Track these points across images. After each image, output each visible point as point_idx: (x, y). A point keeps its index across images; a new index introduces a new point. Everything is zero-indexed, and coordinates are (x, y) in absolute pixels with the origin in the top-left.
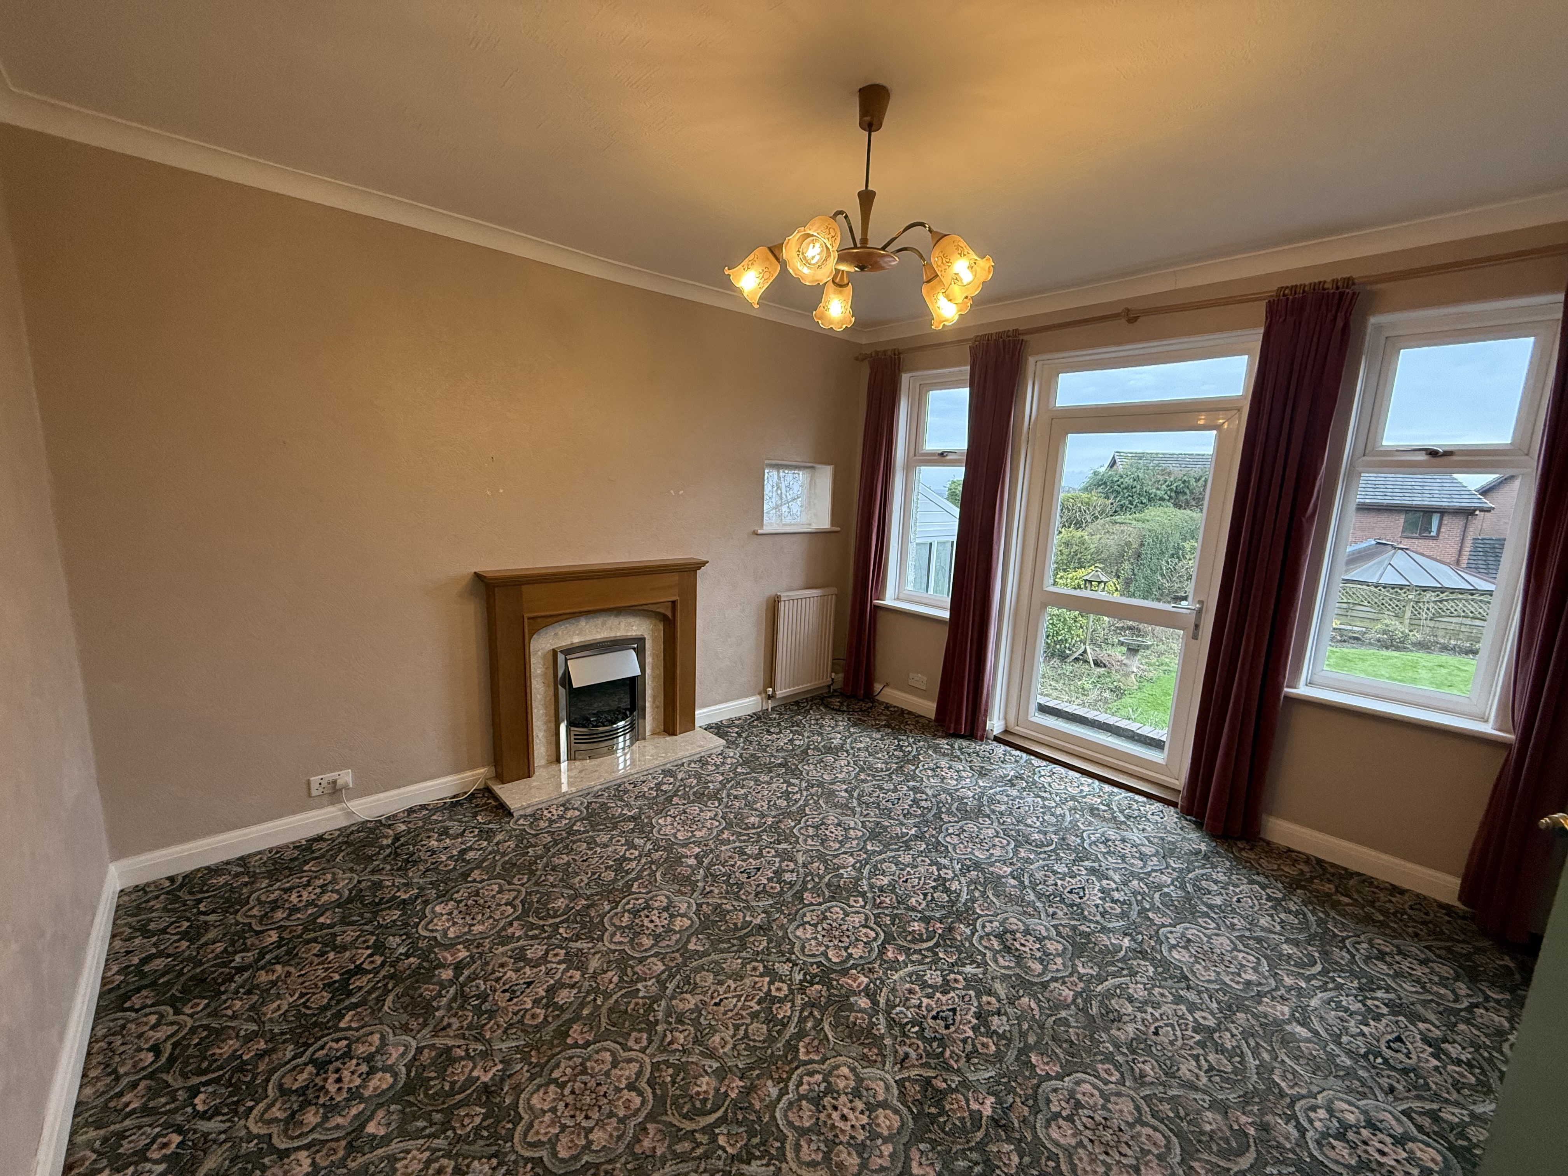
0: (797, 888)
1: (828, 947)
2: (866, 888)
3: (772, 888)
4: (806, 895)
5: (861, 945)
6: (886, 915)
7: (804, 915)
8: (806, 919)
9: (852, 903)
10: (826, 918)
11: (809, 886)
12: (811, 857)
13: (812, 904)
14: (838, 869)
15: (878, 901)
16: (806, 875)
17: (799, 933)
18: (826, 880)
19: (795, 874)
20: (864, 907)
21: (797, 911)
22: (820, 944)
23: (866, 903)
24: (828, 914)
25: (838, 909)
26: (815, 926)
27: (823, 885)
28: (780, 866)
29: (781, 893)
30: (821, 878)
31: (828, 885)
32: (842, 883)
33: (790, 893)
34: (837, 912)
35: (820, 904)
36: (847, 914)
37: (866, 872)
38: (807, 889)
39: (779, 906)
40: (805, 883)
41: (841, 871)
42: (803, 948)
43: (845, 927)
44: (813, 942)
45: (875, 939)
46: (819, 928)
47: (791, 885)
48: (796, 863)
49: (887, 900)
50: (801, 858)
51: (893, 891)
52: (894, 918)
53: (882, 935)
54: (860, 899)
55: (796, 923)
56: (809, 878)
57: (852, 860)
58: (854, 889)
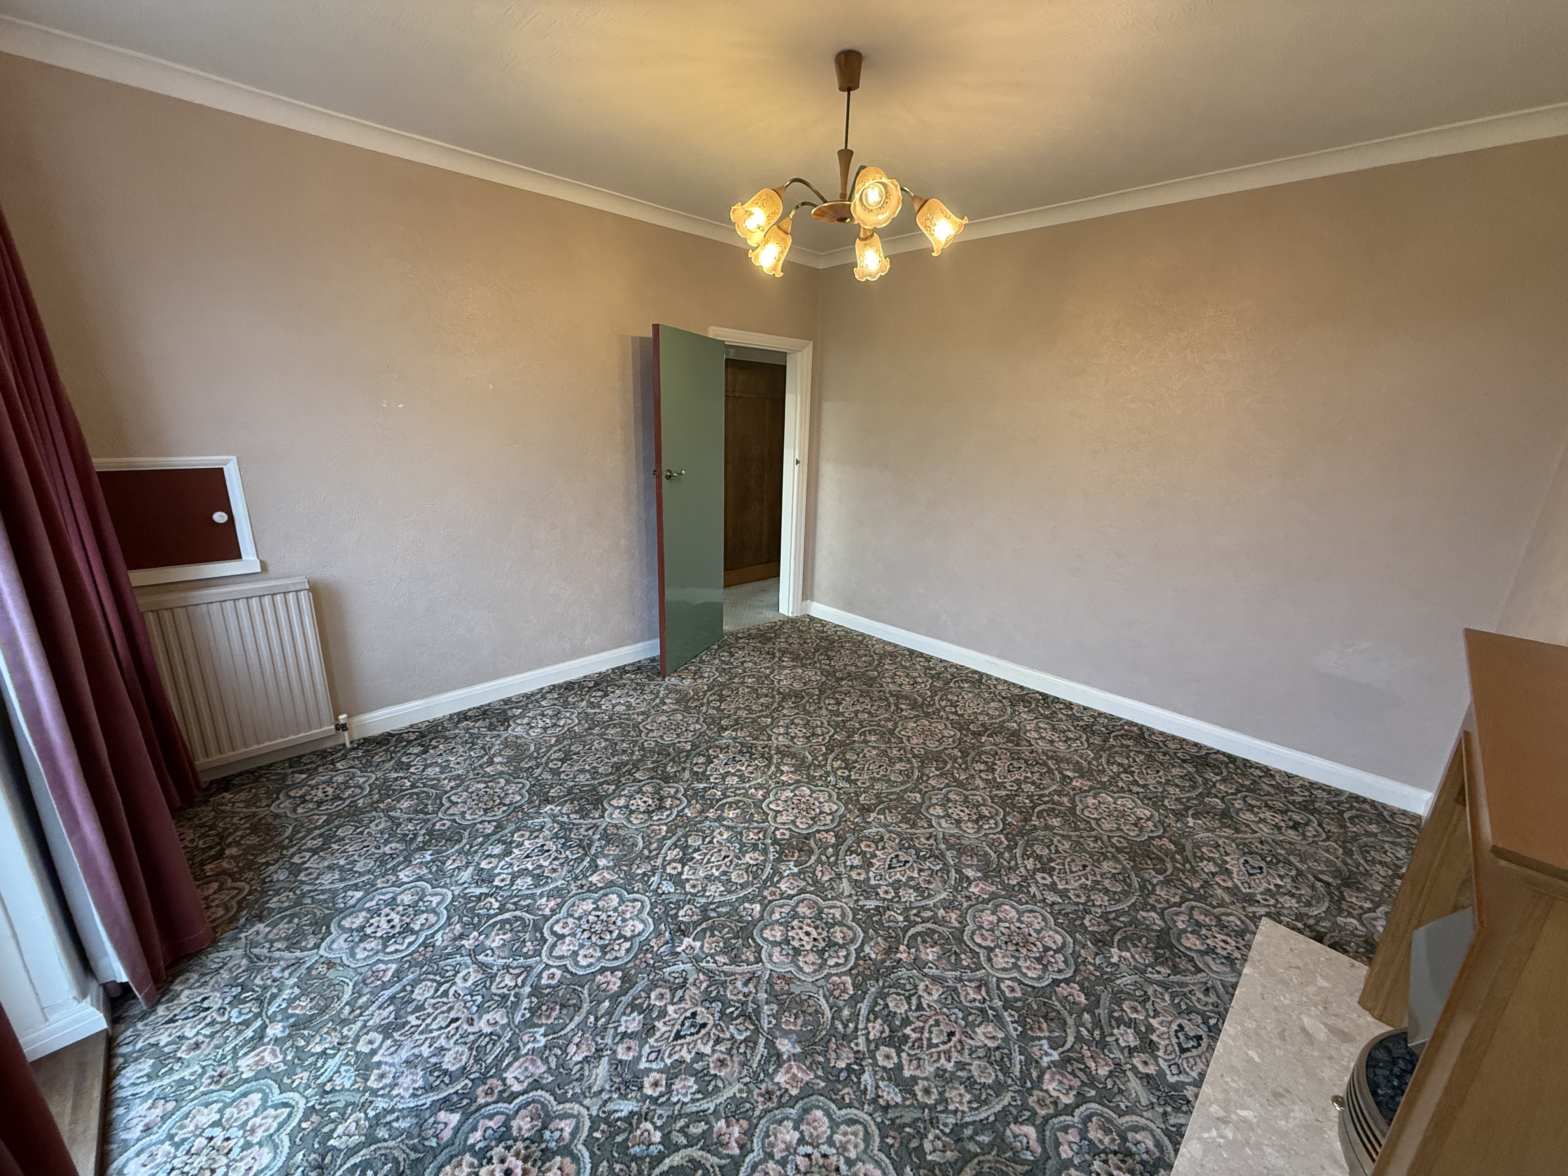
0: (843, 848)
1: (810, 796)
2: (771, 849)
3: (869, 846)
4: (833, 840)
5: (783, 798)
6: (757, 822)
7: (832, 821)
8: (830, 817)
9: (787, 833)
10: (812, 819)
11: (830, 849)
12: (833, 889)
13: (827, 831)
14: (800, 872)
15: (761, 835)
16: (836, 863)
17: (835, 807)
18: (813, 858)
19: (848, 863)
20: (777, 829)
21: (839, 824)
22: (816, 799)
23: (774, 833)
24: (811, 822)
25: (801, 826)
26: (821, 812)
27: (817, 852)
28: (867, 873)
29: (859, 841)
30: (819, 861)
31: (811, 852)
32: (796, 855)
33: (849, 842)
34: (802, 825)
35: (819, 831)
36: (794, 822)
37: (768, 870)
38: (832, 846)
39: (857, 829)
40: (836, 854)
41: (796, 870)
42: (830, 796)
43: (796, 811)
44: (822, 800)
45: (770, 803)
46: (818, 810)
47: (850, 851)
48: (849, 878)
49: (752, 836)
50: (845, 886)
51: (742, 845)
52: (750, 821)
53: (764, 805)
54: (778, 837)
55: (839, 814)
56: (832, 859)
57: (783, 886)
58: (784, 848)
